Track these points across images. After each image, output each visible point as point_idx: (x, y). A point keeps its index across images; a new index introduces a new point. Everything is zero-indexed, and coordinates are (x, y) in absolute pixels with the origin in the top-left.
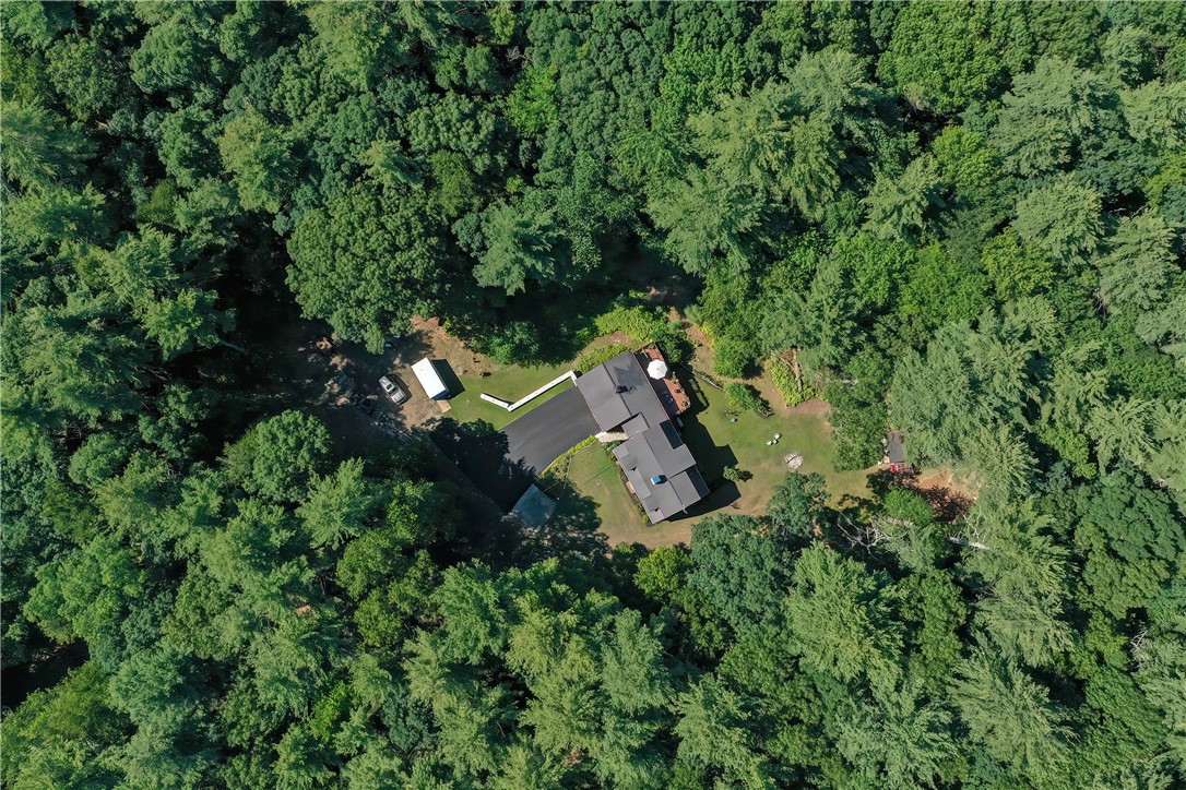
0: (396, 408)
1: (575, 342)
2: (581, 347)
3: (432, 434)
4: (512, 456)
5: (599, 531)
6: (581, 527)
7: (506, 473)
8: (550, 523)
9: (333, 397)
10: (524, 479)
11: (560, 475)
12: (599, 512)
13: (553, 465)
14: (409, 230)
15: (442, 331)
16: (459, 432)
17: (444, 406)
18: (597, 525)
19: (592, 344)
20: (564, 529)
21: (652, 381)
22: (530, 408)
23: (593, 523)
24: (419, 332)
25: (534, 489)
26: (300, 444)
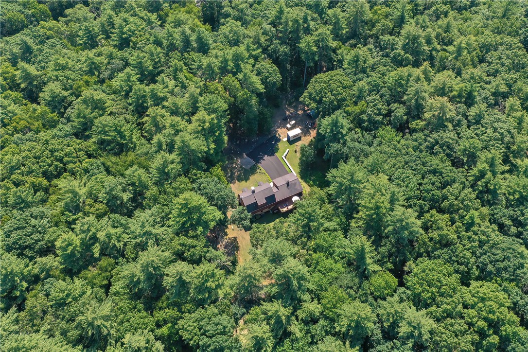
0: (284, 127)
1: (308, 180)
2: (306, 182)
3: (275, 136)
4: (266, 157)
5: (236, 181)
6: (239, 176)
7: (260, 155)
8: (241, 167)
9: (289, 111)
10: (257, 161)
11: (258, 171)
12: (244, 182)
13: (262, 169)
14: (338, 94)
15: (311, 138)
16: (275, 143)
17: (285, 139)
18: (238, 181)
19: (307, 186)
20: (239, 171)
21: (291, 197)
22: (283, 163)
23: (240, 180)
24: (310, 133)
25: (254, 163)
26: (270, 74)
